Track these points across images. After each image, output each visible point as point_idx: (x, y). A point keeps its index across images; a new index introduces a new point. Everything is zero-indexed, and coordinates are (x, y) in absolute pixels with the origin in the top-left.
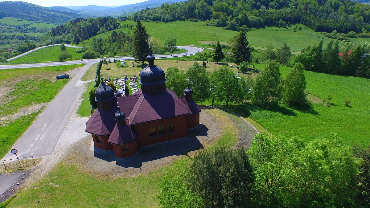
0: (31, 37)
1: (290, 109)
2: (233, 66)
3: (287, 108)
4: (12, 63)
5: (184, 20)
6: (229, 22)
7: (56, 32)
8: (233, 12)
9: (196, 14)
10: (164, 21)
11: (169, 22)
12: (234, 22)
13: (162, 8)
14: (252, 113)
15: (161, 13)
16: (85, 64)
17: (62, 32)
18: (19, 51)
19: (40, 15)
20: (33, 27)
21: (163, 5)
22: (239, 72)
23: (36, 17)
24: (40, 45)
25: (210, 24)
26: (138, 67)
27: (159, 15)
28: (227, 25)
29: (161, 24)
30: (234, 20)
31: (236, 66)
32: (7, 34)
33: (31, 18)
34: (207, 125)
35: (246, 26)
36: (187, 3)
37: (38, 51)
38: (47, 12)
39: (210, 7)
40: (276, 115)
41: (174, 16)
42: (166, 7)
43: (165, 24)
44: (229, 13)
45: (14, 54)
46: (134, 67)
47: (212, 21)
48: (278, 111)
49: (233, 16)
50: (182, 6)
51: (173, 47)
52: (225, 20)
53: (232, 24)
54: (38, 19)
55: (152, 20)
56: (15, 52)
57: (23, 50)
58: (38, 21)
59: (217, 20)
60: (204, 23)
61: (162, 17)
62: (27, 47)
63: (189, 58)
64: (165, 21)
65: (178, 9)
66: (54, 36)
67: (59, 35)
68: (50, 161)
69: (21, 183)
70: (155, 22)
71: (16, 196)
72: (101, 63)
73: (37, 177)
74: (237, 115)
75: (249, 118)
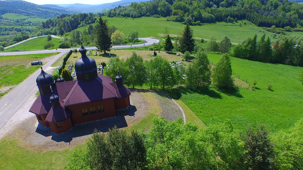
0: (26, 29)
1: (219, 92)
2: (180, 55)
3: (216, 91)
4: (8, 51)
5: (149, 16)
6: (186, 18)
7: (45, 25)
8: (189, 9)
9: (159, 11)
10: (132, 17)
11: (136, 18)
12: (190, 18)
13: (131, 6)
14: (183, 95)
15: (130, 11)
16: (59, 53)
17: (50, 25)
18: (14, 40)
19: (35, 11)
20: (29, 21)
21: (132, 3)
22: (183, 60)
23: (32, 13)
24: (32, 36)
25: (170, 19)
26: (100, 55)
27: (129, 12)
28: (184, 21)
29: (130, 20)
30: (190, 16)
31: (182, 55)
32: (7, 27)
33: (28, 13)
34: (137, 106)
35: (199, 21)
36: (152, 2)
37: (30, 40)
38: (41, 9)
39: (171, 5)
40: (204, 98)
41: (140, 13)
42: (134, 5)
43: (133, 19)
44: (185, 10)
45: (11, 43)
46: (96, 55)
47: (172, 17)
48: (206, 94)
49: (189, 13)
50: (147, 4)
51: (136, 39)
52: (182, 17)
53: (188, 20)
54: (33, 15)
55: (123, 16)
57: (18, 40)
58: (33, 16)
59: (175, 17)
60: (165, 19)
61: (131, 14)
62: (21, 37)
63: (146, 48)
64: (134, 17)
65: (144, 8)
66: (44, 28)
67: (48, 28)
70: (125, 18)
72: (71, 52)
74: (169, 97)
75: (179, 100)
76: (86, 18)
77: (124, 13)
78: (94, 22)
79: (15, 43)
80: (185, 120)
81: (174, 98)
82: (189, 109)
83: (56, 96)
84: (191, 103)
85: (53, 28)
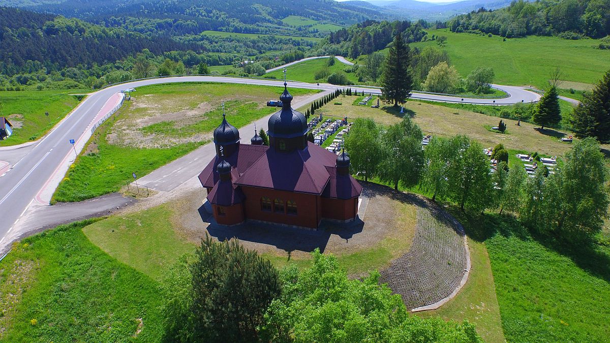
0: (307, 42)
2: (571, 141)
5: (548, 34)
7: (334, 38)
10: (503, 35)
11: (513, 37)
14: (498, 237)
15: (504, 20)
16: (322, 91)
17: (342, 39)
18: (283, 60)
19: (329, 12)
20: (316, 29)
23: (323, 15)
24: (309, 54)
27: (500, 23)
32: (283, 37)
33: (317, 16)
34: (368, 224)
37: (305, 62)
38: (339, 9)
41: (527, 27)
42: (517, 8)
43: (504, 40)
45: (276, 64)
46: (378, 107)
51: (485, 86)
54: (325, 19)
55: (483, 31)
56: (279, 62)
57: (287, 60)
58: (324, 21)
60: (596, 43)
61: (503, 27)
62: (294, 56)
63: (495, 110)
64: (507, 35)
66: (331, 43)
67: (337, 43)
68: (160, 198)
69: (120, 208)
70: (487, 36)
71: (106, 218)
72: (338, 93)
73: (136, 209)
74: (461, 230)
75: (483, 243)
76: (407, 30)
77: (487, 25)
78: (419, 40)
79: (282, 65)
80: (458, 289)
81: (472, 236)
82: (490, 271)
83: (227, 164)
84: (507, 261)
85: (344, 44)
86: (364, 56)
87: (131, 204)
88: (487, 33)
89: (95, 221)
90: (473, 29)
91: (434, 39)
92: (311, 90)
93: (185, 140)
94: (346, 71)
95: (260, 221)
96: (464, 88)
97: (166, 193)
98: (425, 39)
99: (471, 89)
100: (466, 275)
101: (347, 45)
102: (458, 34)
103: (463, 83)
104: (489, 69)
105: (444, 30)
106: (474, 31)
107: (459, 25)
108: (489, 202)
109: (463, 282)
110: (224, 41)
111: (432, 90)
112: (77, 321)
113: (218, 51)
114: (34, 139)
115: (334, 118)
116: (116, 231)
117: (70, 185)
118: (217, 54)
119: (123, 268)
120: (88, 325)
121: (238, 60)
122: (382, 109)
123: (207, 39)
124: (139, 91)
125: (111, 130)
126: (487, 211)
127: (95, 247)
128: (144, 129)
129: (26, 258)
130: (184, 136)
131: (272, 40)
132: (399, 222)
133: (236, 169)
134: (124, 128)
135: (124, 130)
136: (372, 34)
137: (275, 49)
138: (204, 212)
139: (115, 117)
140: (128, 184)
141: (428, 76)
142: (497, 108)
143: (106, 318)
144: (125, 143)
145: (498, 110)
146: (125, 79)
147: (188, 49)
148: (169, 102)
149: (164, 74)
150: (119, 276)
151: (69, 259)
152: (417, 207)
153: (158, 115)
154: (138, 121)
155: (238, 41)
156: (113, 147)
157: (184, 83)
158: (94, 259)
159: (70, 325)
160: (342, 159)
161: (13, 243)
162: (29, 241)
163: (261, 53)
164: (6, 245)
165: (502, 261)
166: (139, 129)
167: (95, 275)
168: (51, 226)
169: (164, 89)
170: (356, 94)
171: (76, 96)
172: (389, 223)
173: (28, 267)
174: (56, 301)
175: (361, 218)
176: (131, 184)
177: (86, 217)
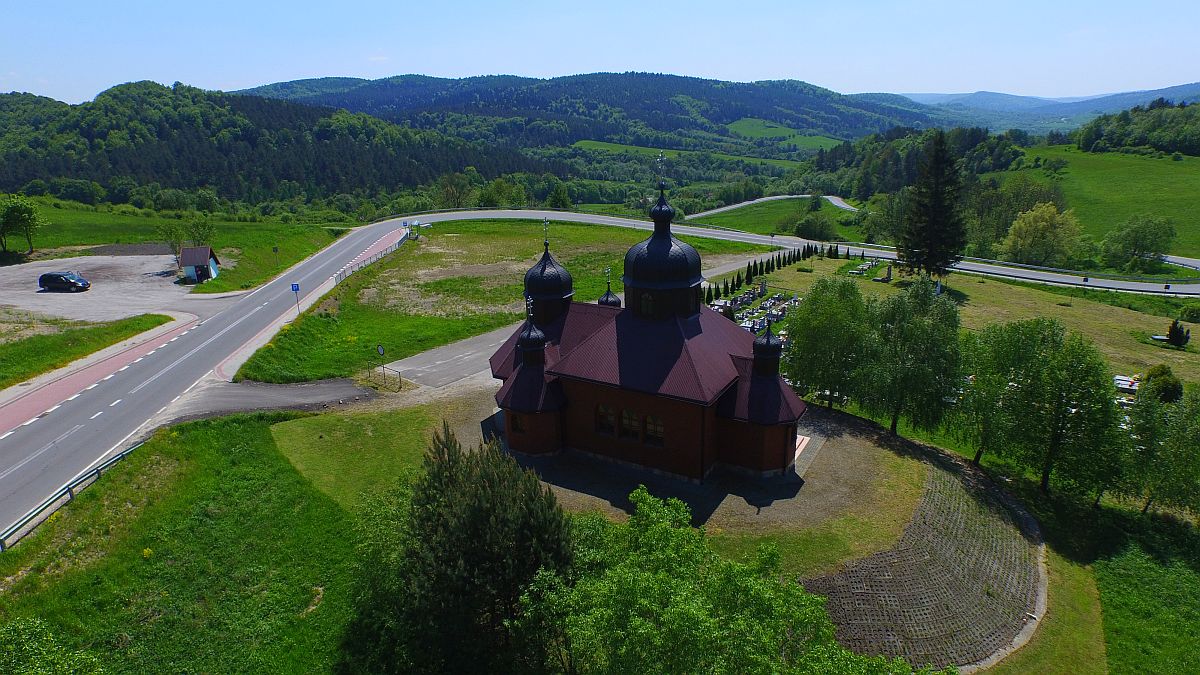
0: (774, 168)
4: (691, 223)
7: (825, 161)
16: (780, 249)
17: (842, 163)
18: (721, 198)
19: (823, 113)
20: (792, 145)
23: (811, 120)
24: (773, 190)
29: (1193, 166)
32: (727, 158)
33: (799, 120)
37: (762, 205)
38: (842, 108)
45: (709, 205)
54: (813, 126)
55: (1160, 149)
56: (712, 201)
57: (729, 198)
58: (811, 131)
62: (742, 191)
66: (818, 170)
67: (831, 171)
68: (421, 396)
69: (345, 403)
70: (1168, 158)
71: (317, 415)
72: (809, 252)
73: (372, 409)
74: (1033, 530)
75: (1088, 567)
76: (978, 146)
77: (1168, 136)
78: (1004, 166)
79: (719, 207)
80: (1004, 653)
81: (1061, 547)
82: (1098, 628)
83: (537, 333)
84: (1148, 615)
85: (846, 173)
86: (883, 196)
87: (367, 399)
88: (1169, 152)
89: (295, 417)
90: (1135, 145)
91: (1040, 166)
92: (757, 245)
93: (492, 309)
94: (841, 223)
95: (591, 455)
96: (1097, 260)
97: (433, 389)
98: (1019, 164)
99: (1115, 263)
100: (1032, 626)
101: (849, 175)
102: (1097, 156)
103: (1094, 250)
104: (1161, 219)
105: (1063, 147)
106: (1136, 149)
107: (1099, 135)
108: (1110, 476)
109: (1020, 640)
110: (614, 159)
111: (1017, 258)
112: (213, 568)
113: (600, 178)
114: (247, 287)
115: (789, 293)
116: (326, 438)
117: (274, 356)
118: (597, 183)
119: (318, 499)
120: (231, 578)
121: (635, 195)
122: (895, 285)
123: (584, 155)
124: (437, 227)
125: (370, 283)
126: (1108, 500)
127: (283, 457)
128: (427, 285)
129: (169, 454)
130: (493, 301)
131: (705, 161)
132: (881, 490)
133: (558, 347)
134: (393, 281)
135: (393, 284)
136: (903, 155)
137: (709, 180)
138: (489, 426)
139: (381, 264)
140: (370, 368)
141: (1011, 230)
142: (1174, 301)
143: (264, 574)
144: (387, 305)
145: (1177, 306)
146: (421, 209)
147: (546, 170)
148: (483, 248)
149: (488, 203)
150: (306, 509)
151: (235, 469)
152: (930, 466)
153: (458, 266)
154: (420, 272)
155: (640, 161)
156: (364, 308)
157: (521, 220)
158: (274, 476)
159: (202, 572)
160: (765, 341)
161: (158, 429)
162: (182, 430)
163: (681, 184)
164: (148, 430)
165: (1134, 612)
166: (418, 285)
167: (268, 500)
168: (222, 413)
169: (483, 228)
170: (847, 256)
171: (333, 230)
172: (859, 490)
173: (167, 469)
174: (191, 529)
175: (800, 472)
176: (376, 369)
177: (283, 408)
